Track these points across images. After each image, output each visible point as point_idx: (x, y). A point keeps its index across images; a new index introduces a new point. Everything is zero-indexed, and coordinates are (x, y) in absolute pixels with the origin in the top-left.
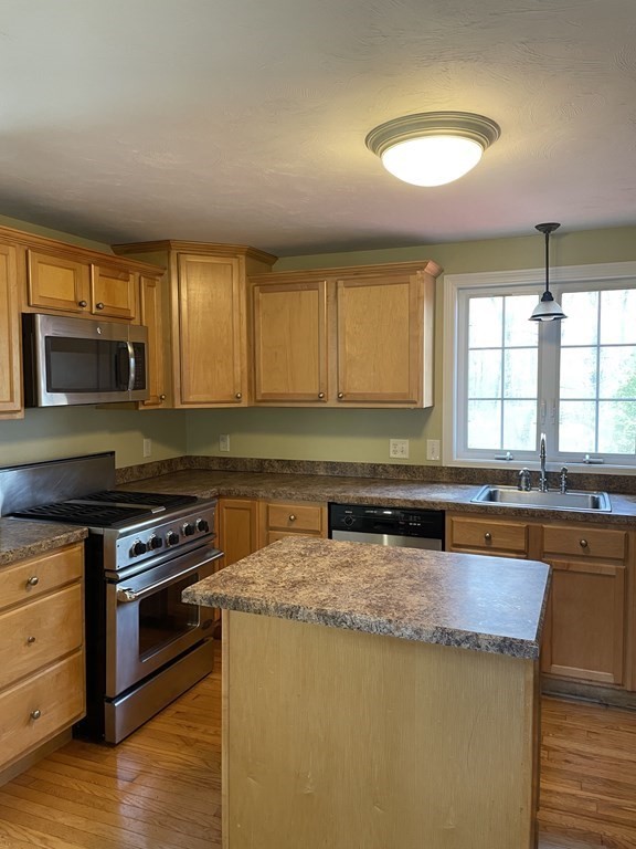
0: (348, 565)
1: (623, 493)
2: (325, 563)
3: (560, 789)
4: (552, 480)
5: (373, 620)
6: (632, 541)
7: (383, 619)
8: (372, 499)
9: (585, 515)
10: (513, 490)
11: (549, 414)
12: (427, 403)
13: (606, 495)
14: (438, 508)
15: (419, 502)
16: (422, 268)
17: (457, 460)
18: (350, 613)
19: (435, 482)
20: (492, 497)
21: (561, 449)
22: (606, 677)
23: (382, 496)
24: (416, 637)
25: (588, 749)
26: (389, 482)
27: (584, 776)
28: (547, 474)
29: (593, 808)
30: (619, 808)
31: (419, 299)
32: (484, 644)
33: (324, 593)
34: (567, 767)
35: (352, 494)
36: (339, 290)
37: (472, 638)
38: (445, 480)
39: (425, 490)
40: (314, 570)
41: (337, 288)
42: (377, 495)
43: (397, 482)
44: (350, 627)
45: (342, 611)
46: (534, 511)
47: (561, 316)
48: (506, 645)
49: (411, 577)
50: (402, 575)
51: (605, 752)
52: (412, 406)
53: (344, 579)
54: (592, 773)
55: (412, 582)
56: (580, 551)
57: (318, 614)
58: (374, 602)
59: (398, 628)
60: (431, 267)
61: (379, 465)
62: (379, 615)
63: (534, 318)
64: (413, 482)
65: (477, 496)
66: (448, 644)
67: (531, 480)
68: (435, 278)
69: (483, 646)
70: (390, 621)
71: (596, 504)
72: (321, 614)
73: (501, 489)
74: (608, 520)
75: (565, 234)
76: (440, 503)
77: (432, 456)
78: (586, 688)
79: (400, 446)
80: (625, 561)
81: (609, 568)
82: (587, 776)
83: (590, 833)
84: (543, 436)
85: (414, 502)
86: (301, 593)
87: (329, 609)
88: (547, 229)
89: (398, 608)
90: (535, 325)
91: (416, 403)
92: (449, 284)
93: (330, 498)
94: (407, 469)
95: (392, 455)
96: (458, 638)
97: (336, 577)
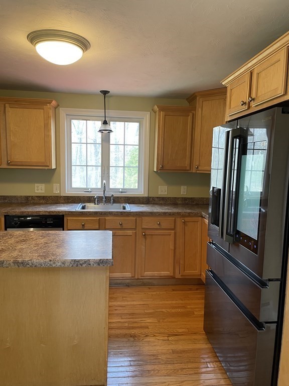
0: (24, 241)
1: (134, 204)
2: (12, 241)
3: (114, 321)
4: (108, 200)
5: (42, 261)
6: (138, 221)
7: (47, 260)
8: (28, 212)
9: (121, 212)
10: (92, 205)
11: (106, 173)
12: (54, 167)
13: (128, 204)
14: (61, 214)
15: (52, 212)
16: (50, 103)
17: (68, 192)
18: (31, 260)
19: (58, 203)
20: (83, 208)
21: (111, 187)
22: (128, 275)
23: (33, 210)
24: (63, 265)
25: (123, 303)
26: (35, 204)
27: (122, 314)
28: (105, 197)
29: (127, 325)
30: (135, 322)
31: (49, 117)
32: (92, 263)
33: (15, 254)
34: (116, 312)
35: (17, 211)
36: (6, 108)
37: (87, 262)
38: (62, 202)
39: (54, 207)
40: (7, 245)
41: (5, 107)
42: (31, 210)
43: (39, 204)
44: (31, 266)
45: (27, 259)
46: (102, 212)
47: (111, 131)
48: (101, 262)
49: (56, 242)
50: (52, 242)
51: (129, 303)
52: (46, 168)
53: (24, 247)
54: (126, 312)
55: (57, 244)
56: (119, 227)
57: (14, 263)
58: (41, 254)
59: (54, 263)
60: (54, 103)
61: (29, 196)
62: (45, 258)
63: (100, 131)
64: (47, 204)
65: (77, 208)
66: (77, 266)
67: (100, 200)
68: (56, 108)
69: (92, 264)
70: (50, 260)
71: (124, 208)
72: (16, 263)
73: (88, 205)
74: (129, 214)
75: (111, 96)
76: (62, 212)
77: (56, 191)
78: (121, 281)
79: (40, 187)
80: (135, 229)
81: (130, 232)
82: (123, 314)
83: (126, 334)
84: (104, 181)
85: (49, 212)
86: (3, 255)
87: (20, 260)
88: (105, 93)
89: (53, 255)
90: (100, 134)
91: (48, 166)
92: (62, 112)
93: (6, 213)
94: (44, 198)
95: (36, 191)
96: (81, 263)
97: (19, 247)
